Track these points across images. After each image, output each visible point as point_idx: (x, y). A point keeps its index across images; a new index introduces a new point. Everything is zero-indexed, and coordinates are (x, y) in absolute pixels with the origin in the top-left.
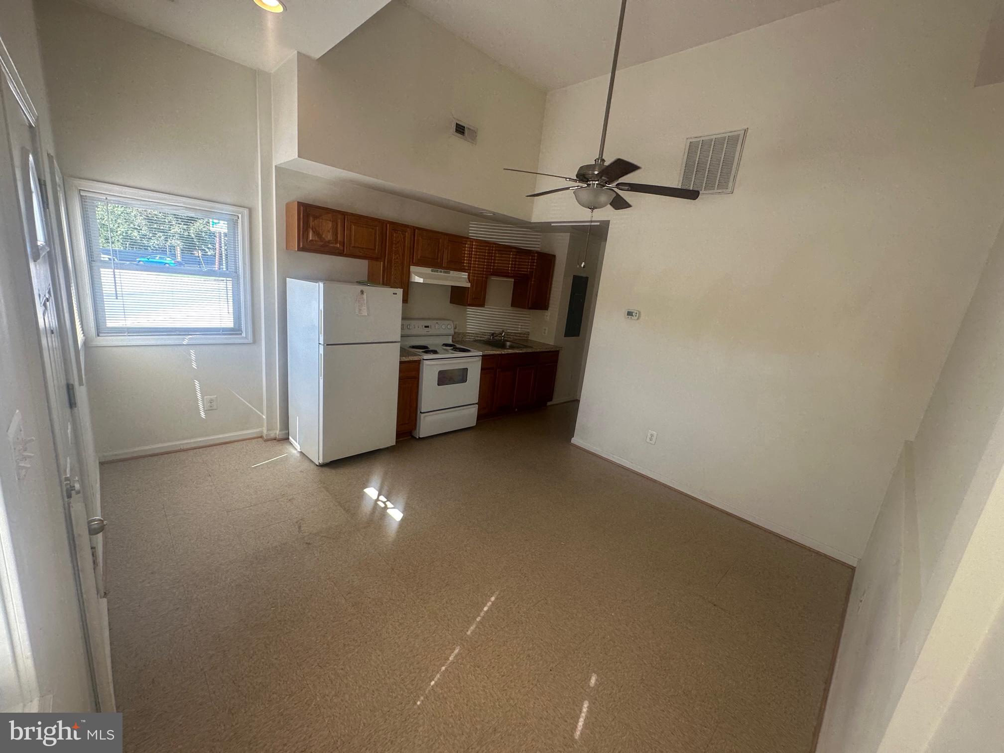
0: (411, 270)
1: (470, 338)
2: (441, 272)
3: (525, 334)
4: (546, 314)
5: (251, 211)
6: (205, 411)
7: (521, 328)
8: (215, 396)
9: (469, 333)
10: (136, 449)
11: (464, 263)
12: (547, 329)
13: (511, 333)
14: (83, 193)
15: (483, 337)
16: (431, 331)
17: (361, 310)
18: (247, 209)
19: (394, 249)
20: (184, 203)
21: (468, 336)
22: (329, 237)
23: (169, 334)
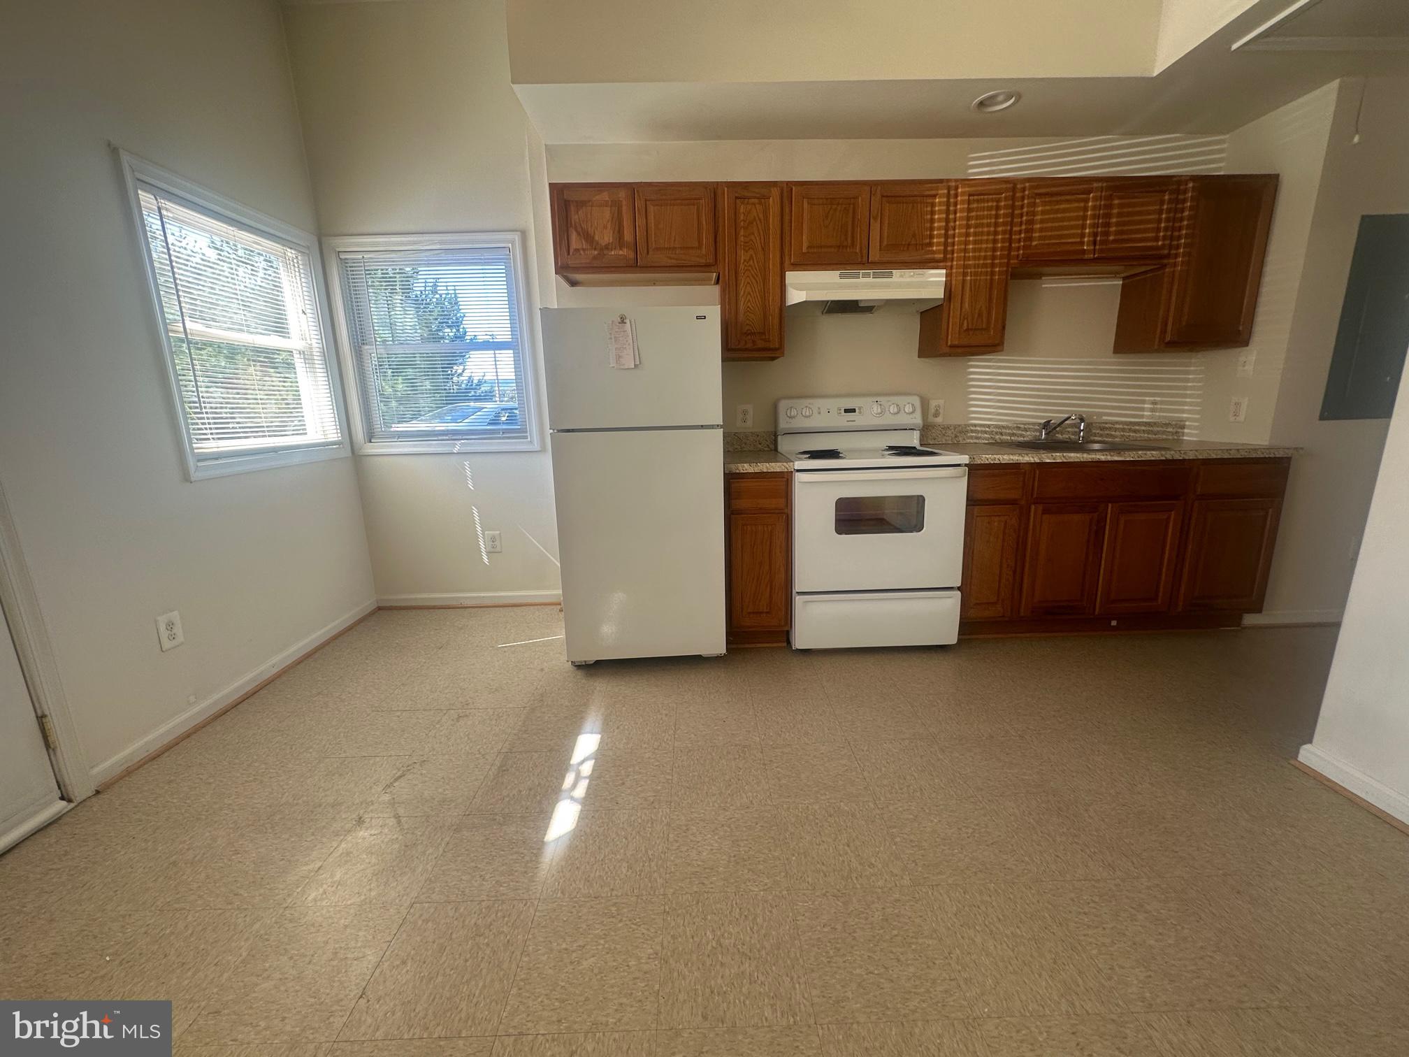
0: (787, 281)
1: (977, 438)
2: (867, 275)
3: (1167, 425)
4: (1242, 359)
5: (524, 234)
6: (488, 553)
7: (1152, 410)
8: (498, 532)
9: (975, 425)
10: (419, 596)
11: (931, 244)
12: (1245, 402)
13: (1117, 423)
14: (342, 256)
15: (1022, 435)
16: (858, 420)
17: (620, 357)
18: (519, 233)
19: (742, 239)
20: (441, 243)
21: (972, 431)
22: (606, 237)
23: (440, 438)
